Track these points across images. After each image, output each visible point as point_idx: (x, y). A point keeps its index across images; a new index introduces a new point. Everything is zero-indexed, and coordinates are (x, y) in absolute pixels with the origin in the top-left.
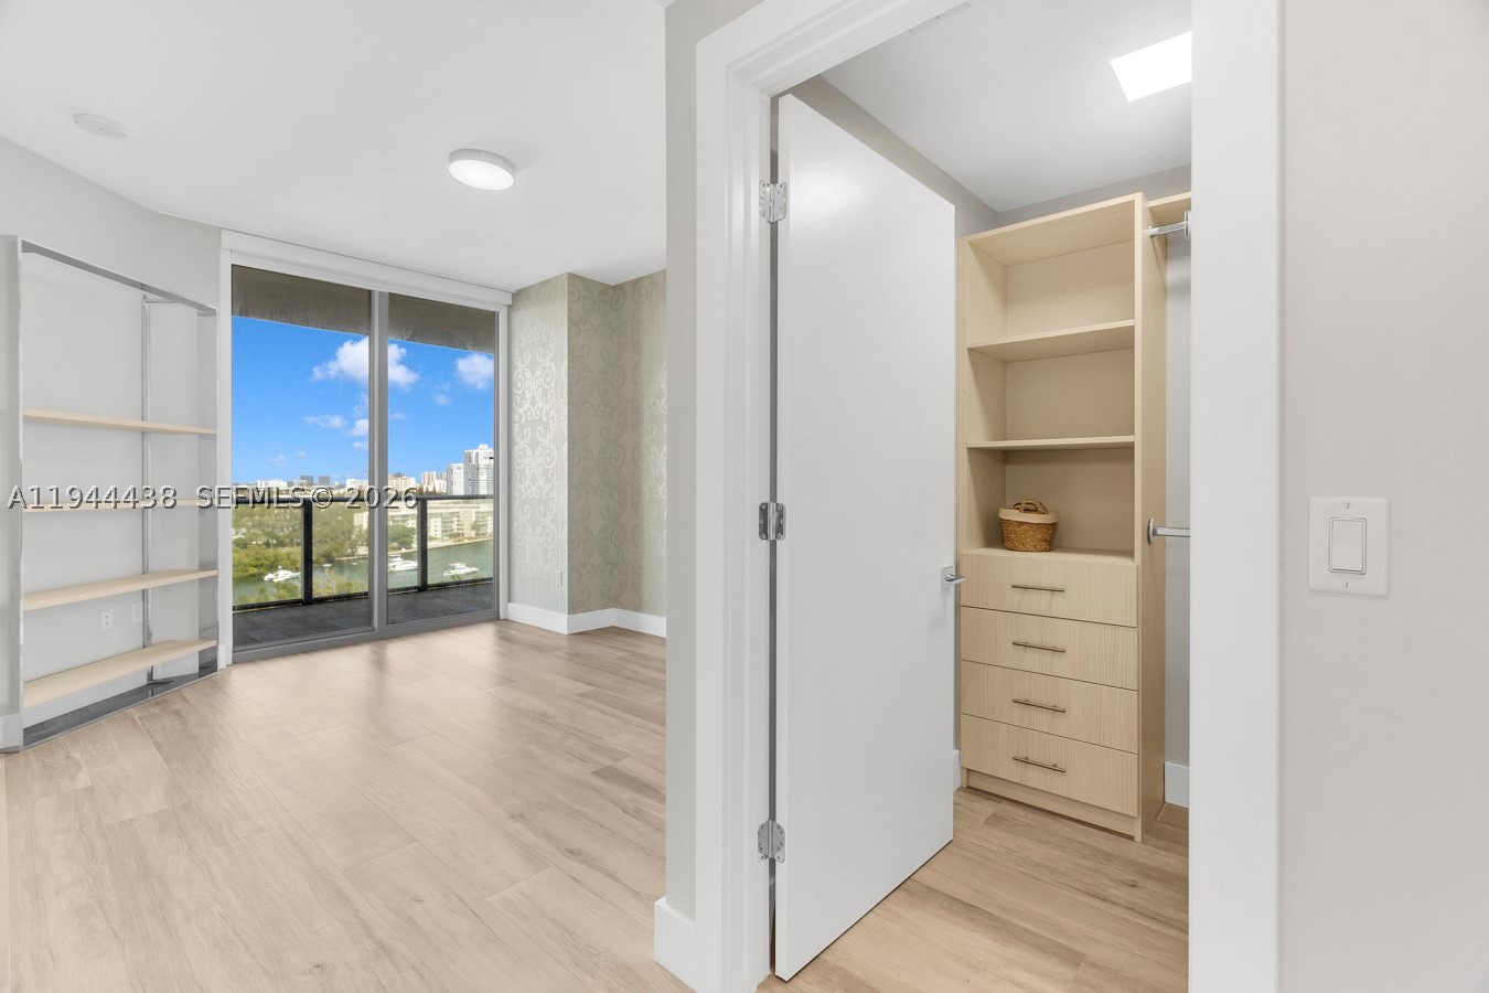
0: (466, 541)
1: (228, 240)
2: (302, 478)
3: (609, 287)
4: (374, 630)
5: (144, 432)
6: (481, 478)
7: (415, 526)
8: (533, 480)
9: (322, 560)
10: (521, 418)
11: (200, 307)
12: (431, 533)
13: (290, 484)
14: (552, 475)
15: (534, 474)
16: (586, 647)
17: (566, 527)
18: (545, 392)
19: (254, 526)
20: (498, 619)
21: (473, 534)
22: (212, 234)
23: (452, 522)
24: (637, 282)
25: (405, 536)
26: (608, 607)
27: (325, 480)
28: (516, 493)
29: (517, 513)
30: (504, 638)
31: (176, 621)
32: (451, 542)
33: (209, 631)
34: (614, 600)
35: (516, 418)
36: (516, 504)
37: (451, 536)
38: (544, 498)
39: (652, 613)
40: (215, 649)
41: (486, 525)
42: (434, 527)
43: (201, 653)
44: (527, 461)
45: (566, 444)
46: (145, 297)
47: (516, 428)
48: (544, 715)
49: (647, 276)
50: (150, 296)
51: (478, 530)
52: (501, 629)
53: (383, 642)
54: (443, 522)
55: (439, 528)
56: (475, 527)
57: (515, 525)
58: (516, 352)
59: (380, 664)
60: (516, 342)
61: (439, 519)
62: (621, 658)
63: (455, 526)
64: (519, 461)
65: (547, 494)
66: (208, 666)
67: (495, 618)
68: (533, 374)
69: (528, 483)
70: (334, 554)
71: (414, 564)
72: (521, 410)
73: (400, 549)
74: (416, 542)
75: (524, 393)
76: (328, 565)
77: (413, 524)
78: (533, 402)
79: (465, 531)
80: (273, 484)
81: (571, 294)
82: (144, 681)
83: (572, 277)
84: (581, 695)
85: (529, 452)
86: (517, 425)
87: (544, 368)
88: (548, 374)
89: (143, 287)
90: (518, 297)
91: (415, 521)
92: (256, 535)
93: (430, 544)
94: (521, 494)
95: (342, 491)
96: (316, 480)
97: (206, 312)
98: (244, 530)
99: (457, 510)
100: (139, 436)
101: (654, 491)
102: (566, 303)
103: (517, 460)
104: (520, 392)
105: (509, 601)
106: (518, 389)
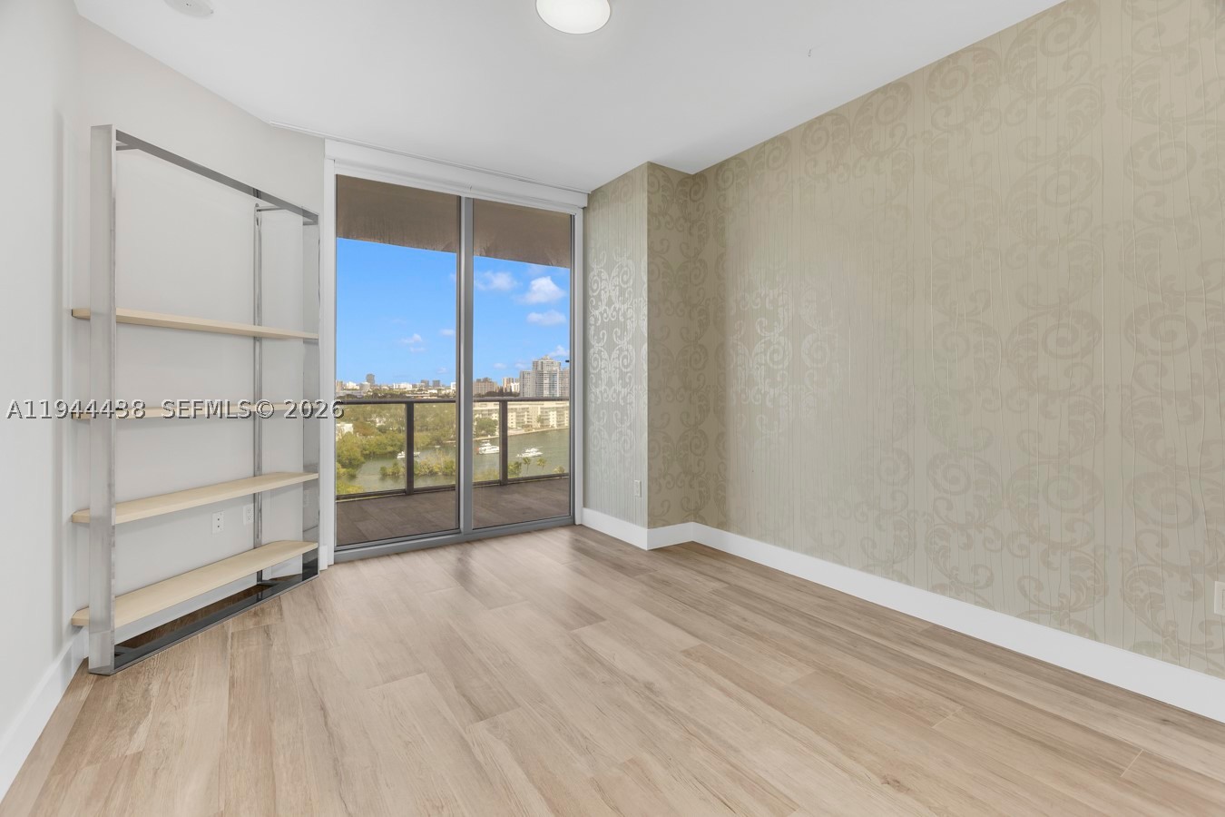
0: (534, 431)
1: (331, 149)
2: (422, 381)
3: (688, 176)
4: (460, 532)
5: (257, 338)
6: (545, 382)
7: (497, 419)
8: (610, 384)
9: (434, 442)
10: (596, 320)
11: (305, 213)
12: (509, 425)
13: (414, 386)
14: (630, 378)
15: (610, 378)
16: (670, 570)
17: (646, 434)
18: (622, 292)
19: (391, 416)
20: (574, 524)
21: (539, 425)
22: (316, 143)
23: (523, 416)
24: (720, 168)
25: (490, 426)
26: (687, 521)
27: (437, 384)
28: (591, 397)
29: (592, 417)
30: (580, 549)
31: (283, 523)
32: (523, 432)
33: (311, 531)
34: (697, 515)
35: (591, 320)
36: (592, 408)
37: (523, 427)
38: (622, 403)
39: (742, 532)
40: (316, 551)
41: (548, 419)
42: (512, 419)
43: (305, 555)
44: (603, 364)
45: (646, 346)
46: (257, 205)
47: (592, 331)
48: (649, 686)
49: (735, 158)
50: (263, 204)
51: (542, 422)
52: (579, 537)
53: (468, 546)
54: (517, 416)
55: (514, 421)
56: (541, 420)
57: (591, 429)
58: (592, 254)
59: (463, 576)
60: (592, 244)
61: (514, 414)
62: (716, 592)
63: (526, 420)
64: (595, 364)
65: (624, 398)
66: (310, 568)
67: (570, 523)
68: (610, 276)
69: (603, 388)
70: (442, 438)
71: (497, 449)
72: (597, 313)
73: (487, 435)
74: (498, 430)
75: (599, 295)
76: (438, 446)
77: (495, 417)
78: (610, 303)
79: (533, 424)
80: (403, 385)
81: (650, 184)
82: (254, 583)
83: (653, 167)
84: (687, 653)
85: (605, 355)
86: (593, 328)
87: (621, 267)
88: (626, 273)
89: (257, 194)
90: (594, 197)
91: (497, 415)
92: (392, 423)
93: (510, 432)
94: (596, 397)
95: (448, 391)
96: (431, 384)
97: (311, 218)
98: (385, 419)
99: (527, 406)
100: (252, 341)
101: (743, 396)
102: (645, 195)
103: (593, 363)
104: (595, 294)
105: (585, 505)
106: (594, 291)
